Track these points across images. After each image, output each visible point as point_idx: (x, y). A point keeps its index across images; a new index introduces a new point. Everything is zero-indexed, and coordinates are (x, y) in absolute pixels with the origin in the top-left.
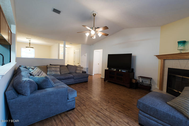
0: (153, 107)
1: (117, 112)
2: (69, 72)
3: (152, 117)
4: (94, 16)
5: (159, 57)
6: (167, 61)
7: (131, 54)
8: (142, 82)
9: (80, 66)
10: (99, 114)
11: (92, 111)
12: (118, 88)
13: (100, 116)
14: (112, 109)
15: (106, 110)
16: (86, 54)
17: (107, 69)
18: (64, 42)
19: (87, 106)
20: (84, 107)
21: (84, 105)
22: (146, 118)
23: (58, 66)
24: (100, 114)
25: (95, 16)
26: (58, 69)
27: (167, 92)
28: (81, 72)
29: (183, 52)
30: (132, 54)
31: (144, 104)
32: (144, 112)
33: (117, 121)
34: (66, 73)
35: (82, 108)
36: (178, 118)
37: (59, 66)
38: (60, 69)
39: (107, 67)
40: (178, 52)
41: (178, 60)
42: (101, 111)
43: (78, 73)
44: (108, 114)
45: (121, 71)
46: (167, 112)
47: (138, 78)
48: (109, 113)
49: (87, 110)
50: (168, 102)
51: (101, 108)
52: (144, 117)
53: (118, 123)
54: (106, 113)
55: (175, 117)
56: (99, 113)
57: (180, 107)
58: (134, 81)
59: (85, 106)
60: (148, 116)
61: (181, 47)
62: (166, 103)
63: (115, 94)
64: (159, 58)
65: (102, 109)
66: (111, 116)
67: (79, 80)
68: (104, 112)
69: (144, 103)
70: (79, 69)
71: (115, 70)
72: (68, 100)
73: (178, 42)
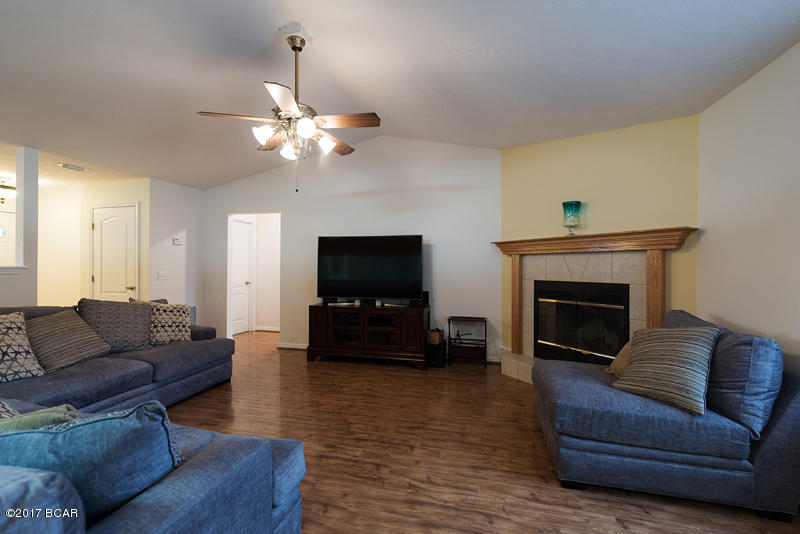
0: (606, 409)
1: (471, 473)
2: (107, 347)
3: (603, 444)
4: (295, 48)
5: (505, 247)
6: (528, 260)
7: (419, 238)
8: (458, 335)
9: (165, 302)
10: (425, 513)
11: (385, 514)
12: (389, 378)
13: (434, 519)
14: (447, 468)
15: (429, 482)
16: (182, 236)
17: (318, 301)
18: (21, 150)
19: (343, 505)
20: (334, 514)
21: (326, 506)
22: (587, 454)
23: (12, 316)
24: (429, 512)
25: (300, 49)
26: (20, 340)
27: (536, 355)
28: (187, 336)
29: (577, 233)
30: (424, 238)
31: (576, 409)
32: (576, 437)
33: (504, 510)
34: (85, 354)
35: (330, 524)
36: (673, 421)
37: (19, 319)
38: (30, 339)
39: (319, 296)
40: (565, 233)
41: (562, 256)
42: (419, 495)
43: (163, 344)
44: (456, 498)
45: (383, 305)
46: (644, 415)
47: (445, 327)
48: (453, 490)
49: (357, 521)
50: (614, 384)
51: (410, 485)
52: (579, 454)
53: (515, 514)
54: (446, 497)
55: (665, 421)
56: (419, 510)
57: (665, 389)
58: (435, 339)
59: (335, 507)
60: (593, 444)
61: (571, 219)
62: (612, 387)
63: (403, 406)
64: (505, 252)
65: (415, 486)
66: (469, 497)
67: (184, 381)
68: (435, 496)
69: (577, 406)
70: (165, 318)
71: (357, 303)
72: (277, 513)
73: (564, 204)
